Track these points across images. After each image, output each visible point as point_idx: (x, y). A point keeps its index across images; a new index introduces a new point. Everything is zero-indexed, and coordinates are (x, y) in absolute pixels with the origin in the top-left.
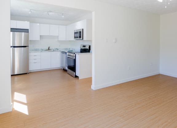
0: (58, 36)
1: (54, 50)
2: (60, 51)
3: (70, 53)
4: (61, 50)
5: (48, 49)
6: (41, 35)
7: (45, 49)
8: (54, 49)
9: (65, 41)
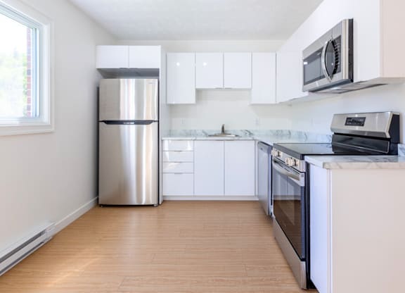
0: (250, 90)
1: (237, 136)
2: (255, 140)
3: (281, 154)
4: (257, 138)
5: (220, 132)
6: (197, 87)
7: (213, 133)
8: (239, 134)
9: (272, 105)
